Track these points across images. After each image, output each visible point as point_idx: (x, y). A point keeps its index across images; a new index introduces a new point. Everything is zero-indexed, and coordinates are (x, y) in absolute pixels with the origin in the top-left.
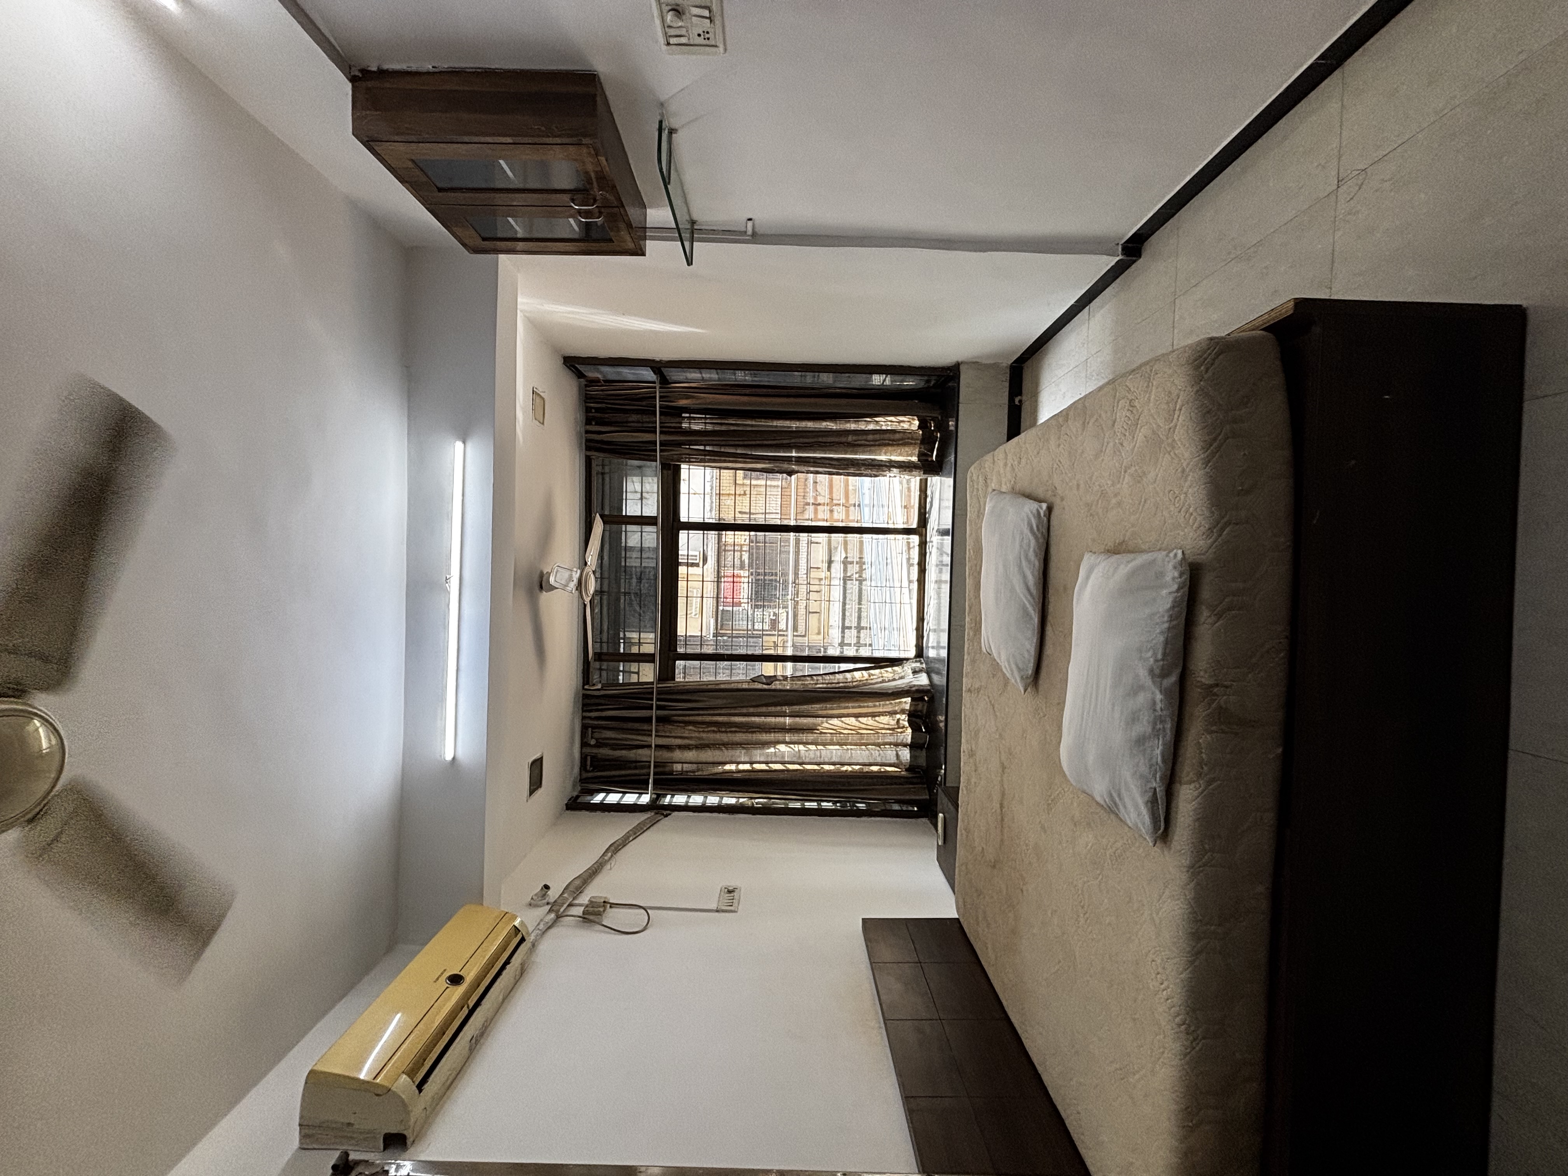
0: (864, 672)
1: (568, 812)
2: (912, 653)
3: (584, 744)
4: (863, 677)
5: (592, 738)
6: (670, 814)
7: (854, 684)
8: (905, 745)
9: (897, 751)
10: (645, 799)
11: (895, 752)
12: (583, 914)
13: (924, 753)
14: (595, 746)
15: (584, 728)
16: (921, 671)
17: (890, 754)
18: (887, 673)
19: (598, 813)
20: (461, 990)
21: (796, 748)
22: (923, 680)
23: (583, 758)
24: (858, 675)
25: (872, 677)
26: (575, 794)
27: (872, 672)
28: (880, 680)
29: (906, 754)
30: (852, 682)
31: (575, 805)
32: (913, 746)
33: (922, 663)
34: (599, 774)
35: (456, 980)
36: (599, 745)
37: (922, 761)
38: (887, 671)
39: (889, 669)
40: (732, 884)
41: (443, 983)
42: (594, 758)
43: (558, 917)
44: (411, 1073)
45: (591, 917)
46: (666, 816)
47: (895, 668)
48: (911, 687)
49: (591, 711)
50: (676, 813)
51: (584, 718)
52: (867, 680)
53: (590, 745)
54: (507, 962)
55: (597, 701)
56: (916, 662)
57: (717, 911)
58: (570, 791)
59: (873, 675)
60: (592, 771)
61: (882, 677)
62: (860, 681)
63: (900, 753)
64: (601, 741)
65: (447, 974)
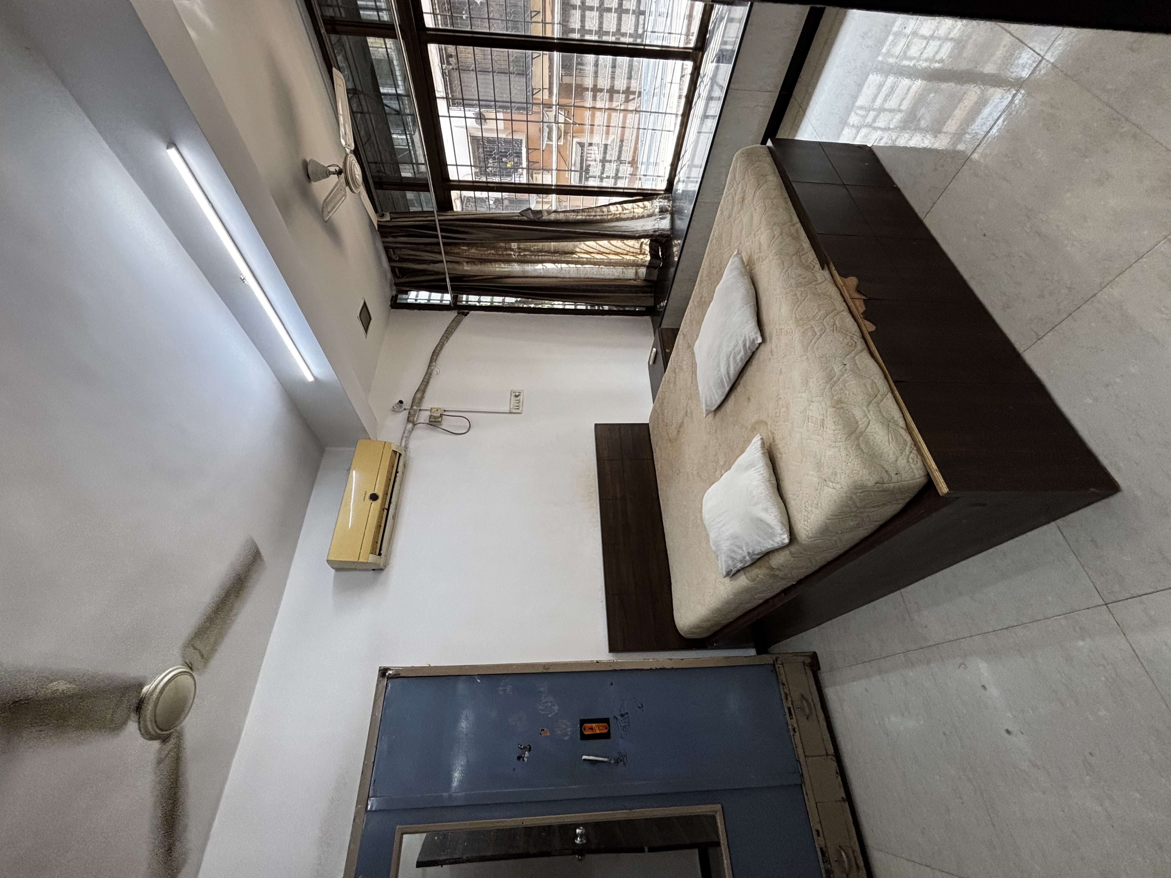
0: (618, 206)
1: (392, 310)
2: (662, 185)
3: (390, 260)
4: (617, 210)
5: (394, 254)
6: (468, 313)
7: (609, 217)
8: (644, 266)
9: (636, 269)
10: (447, 298)
11: (634, 271)
12: (430, 422)
13: (656, 272)
14: (399, 261)
15: (387, 249)
16: (667, 211)
17: (630, 273)
18: (638, 208)
19: (416, 311)
20: (379, 501)
21: (559, 266)
22: (665, 224)
23: (393, 270)
24: (612, 208)
25: (625, 212)
26: (394, 293)
27: (625, 205)
28: (631, 215)
29: (643, 271)
30: (608, 215)
31: (396, 304)
32: (650, 267)
33: (669, 200)
34: (407, 280)
35: (374, 497)
36: (402, 260)
37: (654, 278)
38: (638, 206)
39: (640, 204)
40: (517, 388)
41: (368, 501)
42: (400, 269)
43: (414, 425)
44: (373, 552)
45: (434, 424)
46: (466, 314)
47: (646, 203)
48: (655, 231)
49: (386, 237)
50: (472, 312)
51: (383, 242)
52: (620, 214)
53: (395, 261)
54: (397, 472)
55: (392, 230)
56: (665, 198)
57: (510, 413)
58: (389, 292)
59: (626, 209)
60: (403, 277)
61: (634, 212)
62: (615, 214)
63: (639, 271)
64: (402, 256)
65: (368, 495)
